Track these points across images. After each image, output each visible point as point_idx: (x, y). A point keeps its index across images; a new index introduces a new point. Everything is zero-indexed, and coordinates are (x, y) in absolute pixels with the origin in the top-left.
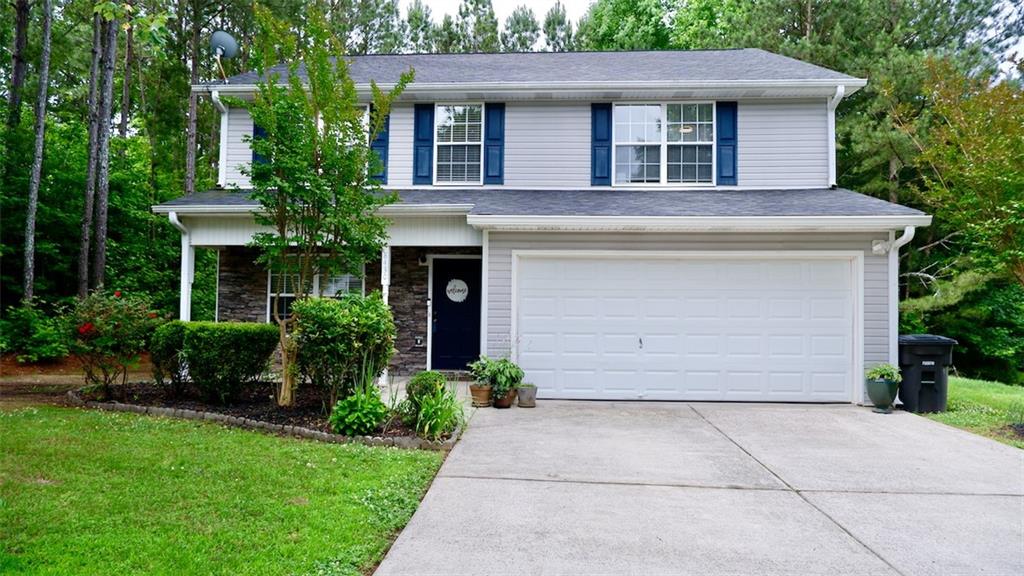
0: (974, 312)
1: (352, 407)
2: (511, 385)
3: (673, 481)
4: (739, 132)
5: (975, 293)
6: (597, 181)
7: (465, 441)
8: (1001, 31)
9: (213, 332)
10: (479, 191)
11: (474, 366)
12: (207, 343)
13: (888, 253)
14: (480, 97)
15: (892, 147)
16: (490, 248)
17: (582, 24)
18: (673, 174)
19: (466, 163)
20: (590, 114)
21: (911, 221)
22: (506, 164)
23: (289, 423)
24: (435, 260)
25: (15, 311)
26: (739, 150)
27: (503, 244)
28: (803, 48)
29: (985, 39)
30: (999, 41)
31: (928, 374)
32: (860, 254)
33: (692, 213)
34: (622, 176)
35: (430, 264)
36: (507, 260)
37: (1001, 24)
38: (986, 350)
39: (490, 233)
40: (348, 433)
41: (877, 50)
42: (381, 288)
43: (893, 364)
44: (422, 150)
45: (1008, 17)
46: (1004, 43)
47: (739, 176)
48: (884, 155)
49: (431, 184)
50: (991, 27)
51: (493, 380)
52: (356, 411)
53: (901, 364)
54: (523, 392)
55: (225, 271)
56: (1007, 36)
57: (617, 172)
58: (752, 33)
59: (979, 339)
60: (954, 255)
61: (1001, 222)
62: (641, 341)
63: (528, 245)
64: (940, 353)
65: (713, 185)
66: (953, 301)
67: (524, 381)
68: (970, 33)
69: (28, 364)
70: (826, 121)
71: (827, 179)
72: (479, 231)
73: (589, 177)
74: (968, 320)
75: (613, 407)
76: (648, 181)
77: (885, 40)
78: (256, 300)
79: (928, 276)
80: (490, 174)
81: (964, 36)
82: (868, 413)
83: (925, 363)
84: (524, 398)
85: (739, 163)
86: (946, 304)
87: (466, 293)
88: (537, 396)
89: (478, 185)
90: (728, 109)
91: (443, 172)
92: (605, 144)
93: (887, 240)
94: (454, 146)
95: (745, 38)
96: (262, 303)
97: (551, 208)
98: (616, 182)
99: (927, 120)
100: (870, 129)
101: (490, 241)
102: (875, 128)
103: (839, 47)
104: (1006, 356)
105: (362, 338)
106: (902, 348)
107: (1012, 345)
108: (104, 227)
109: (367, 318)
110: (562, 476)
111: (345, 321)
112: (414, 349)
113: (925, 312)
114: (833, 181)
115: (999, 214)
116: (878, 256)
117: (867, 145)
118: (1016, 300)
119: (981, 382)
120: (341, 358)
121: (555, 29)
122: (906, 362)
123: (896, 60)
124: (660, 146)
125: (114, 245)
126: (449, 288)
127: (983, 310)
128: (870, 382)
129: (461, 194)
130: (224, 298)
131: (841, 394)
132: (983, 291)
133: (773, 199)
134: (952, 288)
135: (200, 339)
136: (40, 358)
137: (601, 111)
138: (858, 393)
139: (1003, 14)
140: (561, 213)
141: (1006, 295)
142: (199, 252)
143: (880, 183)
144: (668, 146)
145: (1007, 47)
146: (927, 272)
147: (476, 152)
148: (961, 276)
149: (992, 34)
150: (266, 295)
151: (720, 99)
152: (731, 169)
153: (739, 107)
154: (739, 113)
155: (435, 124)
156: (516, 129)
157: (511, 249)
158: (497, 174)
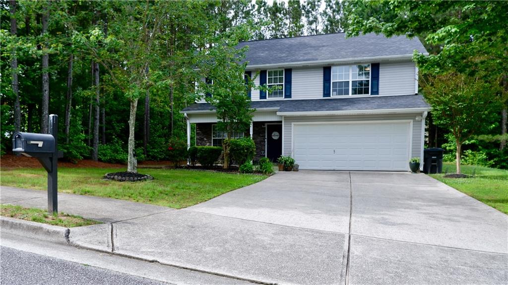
1: (245, 166)
2: (291, 165)
4: (380, 75)
6: (326, 95)
9: (206, 149)
10: (283, 101)
11: (279, 159)
13: (421, 120)
14: (283, 67)
16: (284, 122)
18: (355, 92)
19: (278, 91)
20: (323, 71)
21: (426, 110)
22: (292, 91)
23: (229, 172)
24: (268, 125)
26: (380, 81)
27: (289, 121)
31: (434, 161)
32: (412, 121)
34: (335, 93)
35: (266, 126)
36: (290, 125)
40: (245, 172)
42: (250, 135)
43: (422, 158)
47: (380, 91)
49: (266, 99)
51: (285, 163)
52: (247, 167)
53: (424, 157)
54: (294, 166)
55: (197, 131)
57: (333, 91)
62: (334, 151)
63: (297, 121)
64: (438, 154)
65: (369, 95)
67: (295, 163)
70: (415, 69)
71: (414, 91)
72: (281, 116)
73: (322, 94)
75: (324, 172)
76: (344, 94)
78: (209, 140)
80: (287, 94)
82: (410, 173)
83: (433, 157)
84: (295, 168)
85: (380, 86)
87: (278, 136)
88: (299, 168)
89: (283, 98)
90: (376, 67)
91: (270, 94)
92: (328, 82)
94: (274, 85)
96: (211, 140)
98: (333, 95)
101: (284, 119)
105: (247, 149)
106: (426, 152)
109: (248, 144)
111: (243, 145)
112: (261, 156)
114: (416, 92)
116: (418, 121)
120: (242, 154)
122: (427, 157)
124: (349, 81)
125: (152, 121)
126: (273, 135)
128: (410, 163)
129: (276, 103)
130: (198, 139)
131: (404, 168)
135: (203, 151)
137: (327, 70)
138: (407, 167)
142: (192, 125)
144: (352, 81)
147: (281, 87)
150: (212, 138)
151: (373, 62)
152: (376, 88)
153: (380, 65)
154: (380, 67)
155: (267, 77)
156: (296, 79)
157: (291, 122)
158: (289, 94)
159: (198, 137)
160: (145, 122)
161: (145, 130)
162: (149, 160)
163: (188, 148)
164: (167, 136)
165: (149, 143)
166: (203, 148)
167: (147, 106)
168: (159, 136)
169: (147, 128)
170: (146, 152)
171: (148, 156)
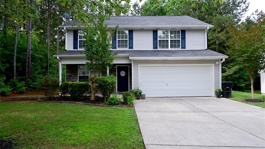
0: (235, 76)
2: (140, 95)
3: (182, 111)
4: (186, 37)
5: (236, 72)
6: (155, 48)
7: (136, 106)
8: (241, 10)
9: (76, 84)
10: (128, 51)
12: (75, 87)
13: (219, 64)
14: (127, 29)
15: (217, 38)
16: (133, 64)
17: (142, 6)
18: (172, 46)
19: (124, 44)
20: (152, 33)
21: (224, 57)
22: (133, 44)
23: (96, 103)
24: (118, 67)
25: (12, 80)
26: (186, 41)
27: (136, 63)
28: (196, 14)
29: (238, 12)
30: (241, 13)
31: (228, 90)
32: (213, 65)
33: (178, 56)
35: (116, 67)
36: (137, 67)
37: (241, 9)
38: (238, 85)
39: (133, 61)
40: (112, 105)
41: (213, 15)
43: (221, 88)
44: (114, 41)
45: (243, 7)
46: (242, 13)
47: (186, 47)
48: (215, 39)
49: (116, 49)
50: (239, 9)
51: (136, 93)
52: (113, 100)
53: (222, 88)
54: (142, 96)
55: (67, 70)
56: (243, 12)
57: (159, 46)
58: (184, 10)
59: (237, 82)
60: (231, 63)
61: (243, 58)
62: (167, 84)
63: (142, 63)
64: (230, 85)
65: (180, 49)
66: (231, 74)
67: (142, 93)
68: (234, 11)
69: (17, 93)
70: (205, 34)
71: (205, 47)
72: (131, 60)
73: (153, 47)
74: (234, 78)
75: (162, 99)
76: (166, 48)
77: (216, 13)
78: (75, 77)
79: (225, 68)
81: (233, 11)
82: (215, 98)
83: (227, 87)
84: (143, 97)
85: (186, 44)
86: (229, 74)
87: (125, 74)
88: (145, 97)
89: (127, 49)
90: (183, 32)
91: (119, 46)
92: (156, 39)
93: (219, 61)
94: (121, 40)
95: (182, 11)
96: (77, 77)
97: (147, 55)
98: (159, 48)
99: (225, 32)
100: (212, 34)
101: (133, 62)
102: (213, 33)
103: (205, 14)
104: (243, 86)
106: (222, 84)
107: (244, 83)
108: (30, 59)
109: (113, 80)
110: (160, 111)
113: (225, 76)
114: (206, 48)
115: (242, 57)
116: (217, 65)
117: (212, 37)
118: (245, 73)
119: (238, 92)
121: (136, 7)
122: (223, 87)
123: (218, 17)
124: (168, 40)
125: (33, 63)
126: (121, 73)
127: (237, 75)
128: (216, 92)
129: (124, 51)
130: (67, 76)
131: (209, 95)
132: (238, 71)
133: (194, 52)
134: (231, 71)
135: (73, 86)
136: (19, 91)
137: (155, 32)
138: (213, 94)
139: (242, 6)
140: (150, 56)
141: (242, 72)
143: (214, 46)
144: (170, 40)
145: (243, 14)
146: (225, 67)
147: (126, 41)
148: (233, 68)
149: (239, 11)
150: (78, 75)
151: (182, 29)
152: (184, 45)
153: (186, 31)
154: (186, 33)
155: (117, 35)
156: (136, 36)
157: (138, 64)
158: (131, 46)
159: (68, 74)
160: (27, 64)
161: (27, 70)
162: (30, 90)
163: (60, 84)
164: (44, 74)
165: (30, 78)
166: (74, 84)
167: (29, 53)
168: (39, 74)
169: (28, 68)
170: (27, 85)
171: (29, 87)
